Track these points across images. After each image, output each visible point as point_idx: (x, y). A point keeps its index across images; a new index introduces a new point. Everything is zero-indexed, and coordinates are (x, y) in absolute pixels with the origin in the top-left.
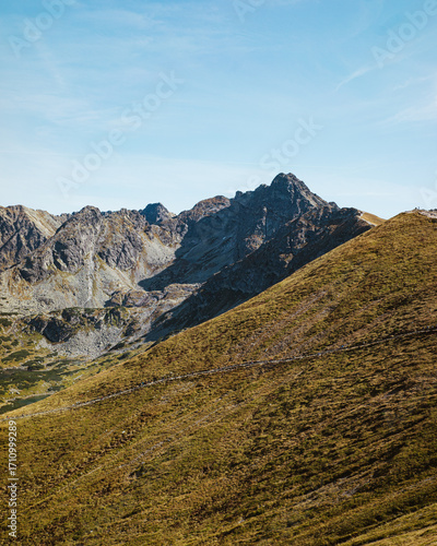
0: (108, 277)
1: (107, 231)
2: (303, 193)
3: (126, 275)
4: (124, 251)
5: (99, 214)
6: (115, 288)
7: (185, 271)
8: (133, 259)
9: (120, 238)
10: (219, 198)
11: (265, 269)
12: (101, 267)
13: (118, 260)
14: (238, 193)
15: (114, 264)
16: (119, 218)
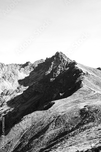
0: (4, 85)
1: (6, 70)
2: (64, 58)
3: (11, 84)
4: (11, 76)
5: (4, 65)
6: (6, 88)
7: (28, 82)
8: (14, 79)
9: (10, 72)
10: (42, 60)
11: (46, 84)
12: (3, 81)
13: (9, 79)
14: (47, 58)
15: (7, 80)
16: (11, 66)
